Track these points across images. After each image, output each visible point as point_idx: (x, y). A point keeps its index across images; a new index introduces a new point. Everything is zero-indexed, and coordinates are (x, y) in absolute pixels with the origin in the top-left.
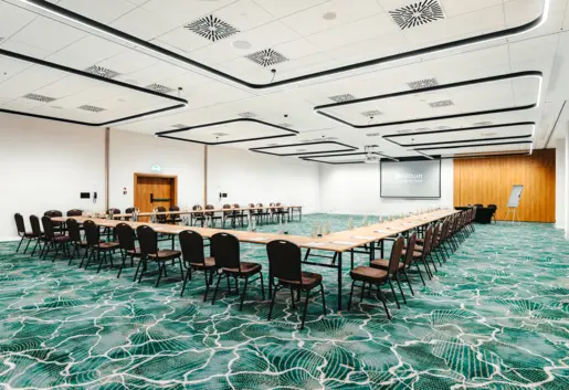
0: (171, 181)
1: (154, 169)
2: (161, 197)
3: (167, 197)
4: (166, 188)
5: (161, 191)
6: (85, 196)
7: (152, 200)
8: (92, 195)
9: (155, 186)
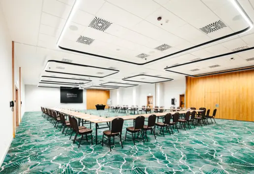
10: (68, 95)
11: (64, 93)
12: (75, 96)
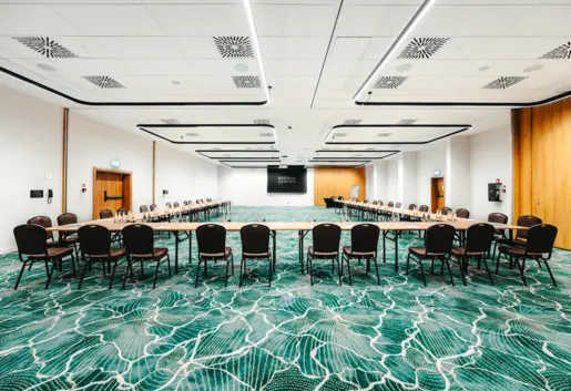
0: (124, 178)
1: (115, 164)
2: (114, 195)
3: (119, 195)
4: (119, 184)
5: (114, 188)
6: (35, 194)
7: (106, 198)
8: (46, 193)
9: (109, 182)
10: (281, 179)
11: (274, 177)
12: (292, 180)
